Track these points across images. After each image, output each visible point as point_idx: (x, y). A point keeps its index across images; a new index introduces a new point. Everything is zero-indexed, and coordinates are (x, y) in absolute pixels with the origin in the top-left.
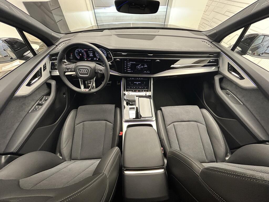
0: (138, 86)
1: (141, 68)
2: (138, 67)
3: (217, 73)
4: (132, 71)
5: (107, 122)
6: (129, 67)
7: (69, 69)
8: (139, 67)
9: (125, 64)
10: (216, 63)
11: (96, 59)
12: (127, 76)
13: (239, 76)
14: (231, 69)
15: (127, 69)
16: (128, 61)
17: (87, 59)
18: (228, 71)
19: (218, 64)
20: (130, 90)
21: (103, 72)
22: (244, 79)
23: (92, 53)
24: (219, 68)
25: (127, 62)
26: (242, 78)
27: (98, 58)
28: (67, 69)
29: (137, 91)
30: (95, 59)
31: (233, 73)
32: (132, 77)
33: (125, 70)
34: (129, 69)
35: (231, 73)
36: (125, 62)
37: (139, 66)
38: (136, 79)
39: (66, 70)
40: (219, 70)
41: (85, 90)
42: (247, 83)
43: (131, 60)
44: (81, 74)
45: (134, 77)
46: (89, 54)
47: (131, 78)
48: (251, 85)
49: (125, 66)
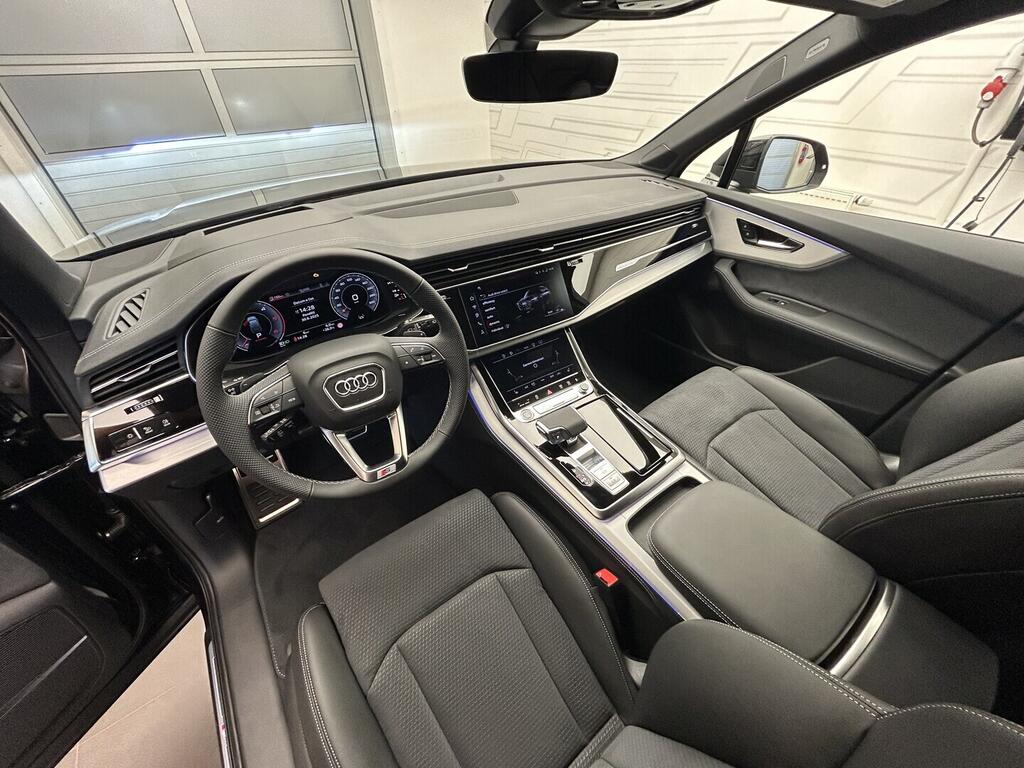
0: (543, 371)
1: (534, 303)
2: (522, 307)
3: (713, 258)
4: (508, 326)
5: (498, 573)
6: (490, 313)
7: (268, 404)
8: (524, 302)
9: (474, 307)
10: (704, 232)
11: (336, 326)
12: (493, 350)
13: (786, 244)
14: (751, 233)
15: (487, 325)
16: (479, 292)
17: (291, 338)
18: (746, 242)
19: (709, 234)
20: (523, 401)
21: (438, 356)
22: (804, 245)
23: (310, 304)
24: (711, 242)
25: (478, 297)
26: (795, 246)
27: (342, 321)
28: (259, 407)
29: (549, 392)
30: (329, 327)
31: (761, 242)
32: (506, 351)
33: (481, 328)
34: (491, 320)
35: (754, 244)
36: (472, 299)
37: (525, 297)
38: (523, 352)
39: (258, 413)
40: (716, 248)
41: (384, 472)
42: (814, 254)
43: (488, 287)
44: (345, 402)
45: (513, 348)
46: (301, 314)
47: (504, 356)
48: (829, 256)
49: (477, 315)
